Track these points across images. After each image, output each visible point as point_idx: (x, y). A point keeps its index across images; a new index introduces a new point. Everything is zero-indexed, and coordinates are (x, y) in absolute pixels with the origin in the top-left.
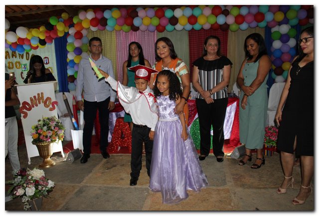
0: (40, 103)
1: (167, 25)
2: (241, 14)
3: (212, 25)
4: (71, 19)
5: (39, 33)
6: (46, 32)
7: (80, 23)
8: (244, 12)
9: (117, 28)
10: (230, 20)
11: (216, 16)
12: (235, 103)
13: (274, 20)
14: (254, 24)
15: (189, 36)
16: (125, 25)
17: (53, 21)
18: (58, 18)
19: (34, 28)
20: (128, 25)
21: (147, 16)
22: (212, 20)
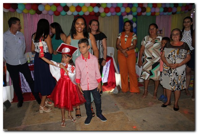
2: (107, 7)
3: (90, 13)
8: (109, 6)
9: (25, 11)
10: (101, 10)
11: (93, 8)
12: (110, 60)
13: (125, 12)
14: (114, 13)
16: (32, 9)
20: (34, 9)
21: (48, 4)
22: (91, 9)
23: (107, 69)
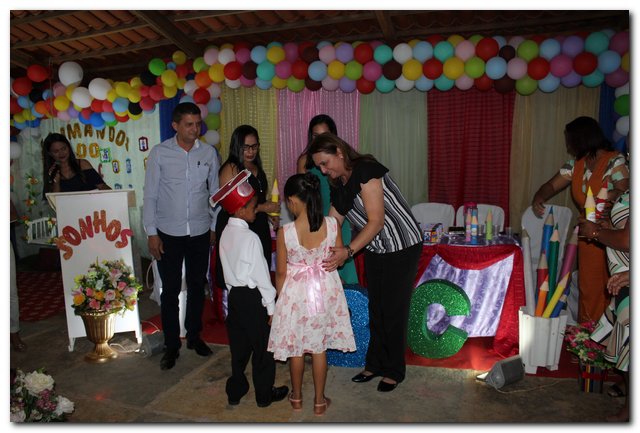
0: (97, 231)
1: (379, 78)
2: (541, 56)
3: (476, 81)
4: (189, 63)
5: (130, 91)
6: (142, 89)
7: (205, 72)
9: (277, 82)
10: (517, 70)
11: (486, 61)
12: (511, 257)
13: (622, 70)
14: (573, 78)
15: (429, 102)
16: (293, 78)
17: (154, 68)
18: (166, 62)
19: (121, 80)
20: (299, 77)
21: (337, 60)
22: (476, 69)
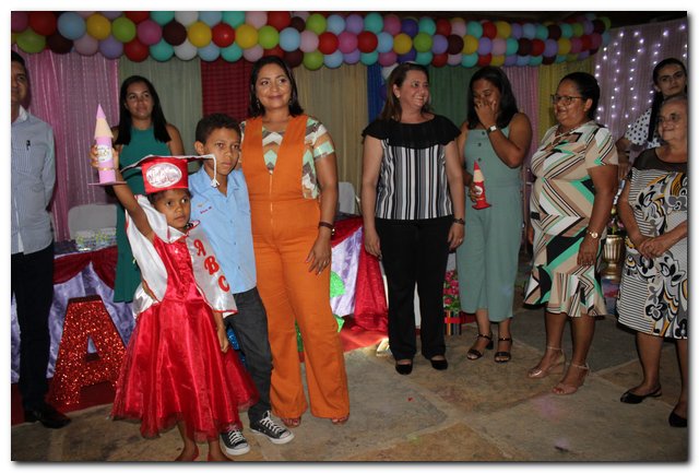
1: (156, 43)
2: (330, 31)
3: (267, 52)
8: (336, 26)
10: (309, 43)
11: (279, 31)
13: (392, 51)
15: (203, 76)
20: (38, 32)
22: (270, 39)
23: (348, 262)
